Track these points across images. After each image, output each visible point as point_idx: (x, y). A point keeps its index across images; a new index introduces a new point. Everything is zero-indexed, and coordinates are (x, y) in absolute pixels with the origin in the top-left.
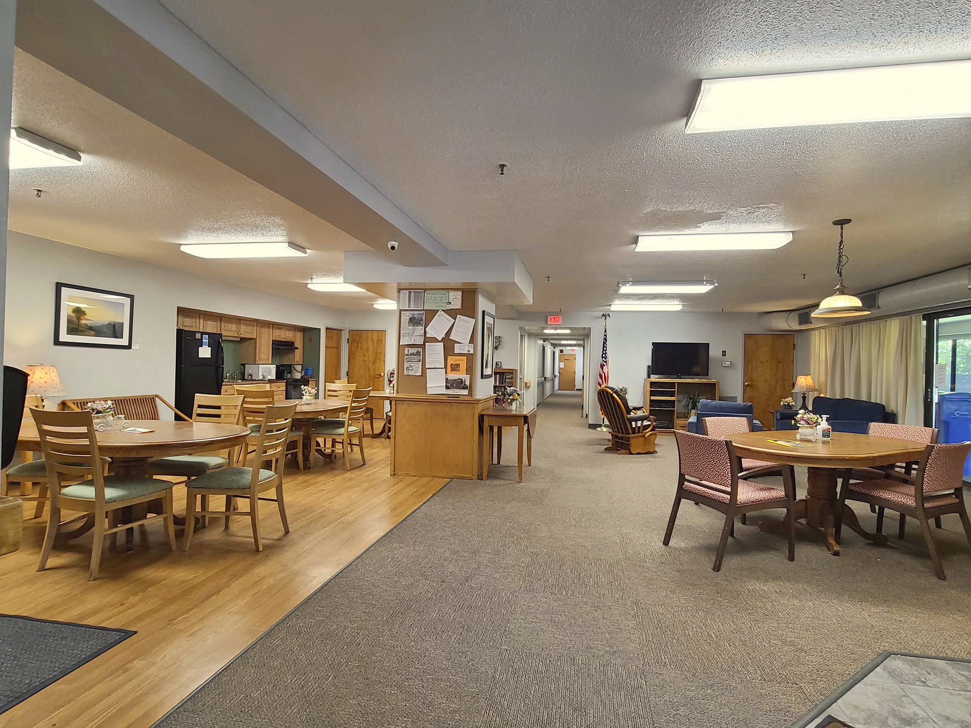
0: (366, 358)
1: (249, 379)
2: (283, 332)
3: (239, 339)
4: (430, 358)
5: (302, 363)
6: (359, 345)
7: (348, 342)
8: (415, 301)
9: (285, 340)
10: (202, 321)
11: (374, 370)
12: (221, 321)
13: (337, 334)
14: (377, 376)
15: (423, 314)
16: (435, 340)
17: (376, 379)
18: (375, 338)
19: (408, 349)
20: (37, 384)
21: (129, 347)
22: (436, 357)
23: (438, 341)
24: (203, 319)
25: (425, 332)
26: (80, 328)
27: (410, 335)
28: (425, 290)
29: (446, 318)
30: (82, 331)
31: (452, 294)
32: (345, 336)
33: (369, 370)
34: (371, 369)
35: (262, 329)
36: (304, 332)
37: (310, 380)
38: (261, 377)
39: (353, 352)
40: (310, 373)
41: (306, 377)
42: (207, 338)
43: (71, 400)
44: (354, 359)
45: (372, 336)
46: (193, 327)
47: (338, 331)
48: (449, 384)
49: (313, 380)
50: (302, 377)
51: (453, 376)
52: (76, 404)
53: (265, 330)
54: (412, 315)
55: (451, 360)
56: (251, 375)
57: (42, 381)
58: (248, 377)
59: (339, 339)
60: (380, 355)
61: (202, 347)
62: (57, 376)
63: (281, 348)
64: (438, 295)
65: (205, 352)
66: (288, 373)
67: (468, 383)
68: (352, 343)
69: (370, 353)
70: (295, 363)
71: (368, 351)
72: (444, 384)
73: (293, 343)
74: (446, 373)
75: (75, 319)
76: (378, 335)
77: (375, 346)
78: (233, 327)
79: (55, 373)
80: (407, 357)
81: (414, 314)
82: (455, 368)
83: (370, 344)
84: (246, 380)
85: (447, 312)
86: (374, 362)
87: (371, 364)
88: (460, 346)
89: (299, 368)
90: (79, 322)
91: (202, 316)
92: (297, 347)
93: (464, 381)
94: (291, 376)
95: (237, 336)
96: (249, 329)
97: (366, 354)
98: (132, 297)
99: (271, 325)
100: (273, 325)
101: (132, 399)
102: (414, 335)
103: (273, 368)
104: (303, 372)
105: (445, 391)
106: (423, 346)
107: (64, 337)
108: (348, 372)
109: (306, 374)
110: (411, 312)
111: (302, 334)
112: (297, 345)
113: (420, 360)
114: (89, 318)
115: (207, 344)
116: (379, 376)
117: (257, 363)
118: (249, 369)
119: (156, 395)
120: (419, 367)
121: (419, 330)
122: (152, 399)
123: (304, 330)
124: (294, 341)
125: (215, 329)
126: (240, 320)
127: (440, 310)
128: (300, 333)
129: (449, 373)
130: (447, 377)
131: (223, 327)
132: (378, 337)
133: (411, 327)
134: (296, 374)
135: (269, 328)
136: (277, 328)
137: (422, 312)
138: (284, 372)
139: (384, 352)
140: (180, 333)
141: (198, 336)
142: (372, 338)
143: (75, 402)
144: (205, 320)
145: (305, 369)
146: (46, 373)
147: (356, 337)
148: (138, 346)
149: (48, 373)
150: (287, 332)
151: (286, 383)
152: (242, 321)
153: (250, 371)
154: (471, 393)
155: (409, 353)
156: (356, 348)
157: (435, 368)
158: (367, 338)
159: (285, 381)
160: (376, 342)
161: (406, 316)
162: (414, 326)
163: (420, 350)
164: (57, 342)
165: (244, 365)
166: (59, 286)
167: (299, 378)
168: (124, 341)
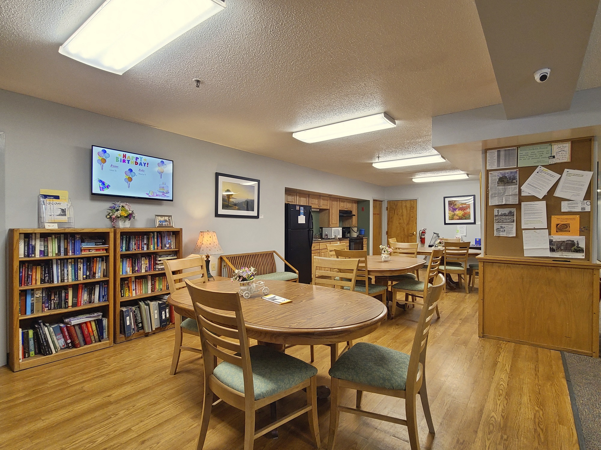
0: (401, 221)
1: (326, 238)
2: (346, 204)
3: (318, 210)
4: (527, 218)
5: (357, 226)
6: (396, 211)
7: (387, 210)
8: (505, 159)
9: (347, 210)
10: (298, 198)
11: (408, 230)
12: (309, 197)
13: (380, 204)
14: (410, 235)
15: (516, 172)
16: (534, 199)
17: (410, 237)
18: (408, 206)
19: (497, 209)
20: (206, 245)
21: (257, 217)
22: (534, 216)
23: (537, 199)
24: (299, 196)
25: (520, 191)
26: (229, 204)
27: (500, 195)
28: (518, 147)
29: (548, 174)
30: (231, 207)
31: (556, 148)
32: (385, 205)
33: (404, 230)
34: (406, 229)
35: (333, 202)
36: (358, 203)
37: (364, 238)
38: (333, 237)
39: (391, 217)
40: (363, 233)
41: (360, 236)
42: (303, 209)
43: (225, 256)
44: (392, 222)
45: (406, 204)
46: (293, 202)
47: (380, 202)
48: (554, 247)
49: (366, 238)
50: (357, 236)
51: (558, 237)
52: (228, 258)
53: (335, 203)
54: (502, 174)
55: (556, 220)
56: (327, 235)
57: (208, 243)
58: (325, 237)
59: (380, 208)
60: (412, 219)
61: (300, 216)
62: (217, 239)
63: (345, 215)
64: (537, 150)
65: (302, 219)
66: (347, 233)
67: (582, 245)
68: (390, 210)
69: (405, 217)
70: (353, 226)
71: (403, 216)
72: (548, 246)
73: (351, 211)
74: (550, 234)
75: (227, 198)
76: (411, 203)
77: (409, 212)
78: (316, 201)
79: (216, 237)
80: (497, 218)
81: (505, 173)
82: (563, 228)
83: (404, 211)
84: (324, 238)
85: (550, 167)
86: (408, 224)
87: (405, 225)
88: (568, 204)
89: (355, 229)
90: (229, 200)
91: (298, 194)
92: (354, 214)
93: (576, 243)
94: (350, 235)
95: (318, 207)
96: (325, 202)
97: (401, 218)
98: (259, 181)
99: (338, 199)
100: (339, 199)
101: (260, 254)
102: (506, 195)
103: (340, 229)
104: (358, 232)
105: (549, 254)
106: (518, 207)
107: (221, 211)
108: (387, 231)
109: (360, 234)
110: (501, 171)
111: (357, 205)
112: (354, 213)
113: (514, 220)
114: (235, 198)
115: (303, 214)
116: (412, 235)
117: (330, 226)
118: (325, 231)
119: (274, 251)
120: (512, 228)
121: (512, 189)
122: (272, 254)
123: (359, 202)
124: (352, 210)
125: (306, 203)
126: (320, 196)
127: (540, 166)
128: (355, 205)
129: (555, 234)
130: (552, 238)
131: (310, 202)
132: (411, 205)
133: (501, 187)
134: (353, 234)
135: (337, 202)
136: (342, 201)
137: (515, 170)
138: (345, 233)
139: (416, 216)
140: (287, 206)
141: (298, 208)
142: (406, 206)
143: (228, 257)
144: (300, 197)
145: (360, 231)
146: (210, 237)
147: (393, 206)
148: (263, 216)
149: (211, 237)
150: (348, 204)
151: (349, 240)
152: (321, 197)
153: (326, 232)
154: (588, 257)
155: (500, 213)
156: (393, 214)
157: (535, 229)
158: (401, 206)
159: (349, 239)
160: (409, 209)
161: (494, 177)
162: (504, 186)
163: (514, 210)
164: (217, 215)
165: (322, 228)
166: (217, 175)
167: (356, 236)
168: (254, 213)
